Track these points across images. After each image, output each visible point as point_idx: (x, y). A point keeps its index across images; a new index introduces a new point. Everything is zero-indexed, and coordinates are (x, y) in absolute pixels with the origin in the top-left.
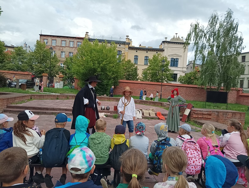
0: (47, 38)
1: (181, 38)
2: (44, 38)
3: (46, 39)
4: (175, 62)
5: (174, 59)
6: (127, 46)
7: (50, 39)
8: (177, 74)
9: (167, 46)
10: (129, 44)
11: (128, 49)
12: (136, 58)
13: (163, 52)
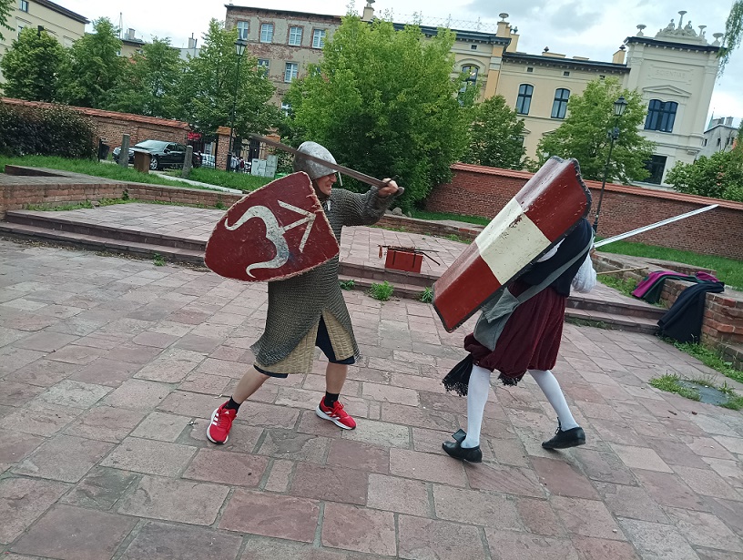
0: (247, 18)
1: (698, 31)
2: (239, 17)
3: (245, 21)
4: (665, 115)
5: (663, 104)
6: (498, 51)
7: (255, 20)
8: (663, 159)
9: (640, 55)
10: (506, 41)
11: (499, 61)
12: (526, 94)
13: (626, 76)
